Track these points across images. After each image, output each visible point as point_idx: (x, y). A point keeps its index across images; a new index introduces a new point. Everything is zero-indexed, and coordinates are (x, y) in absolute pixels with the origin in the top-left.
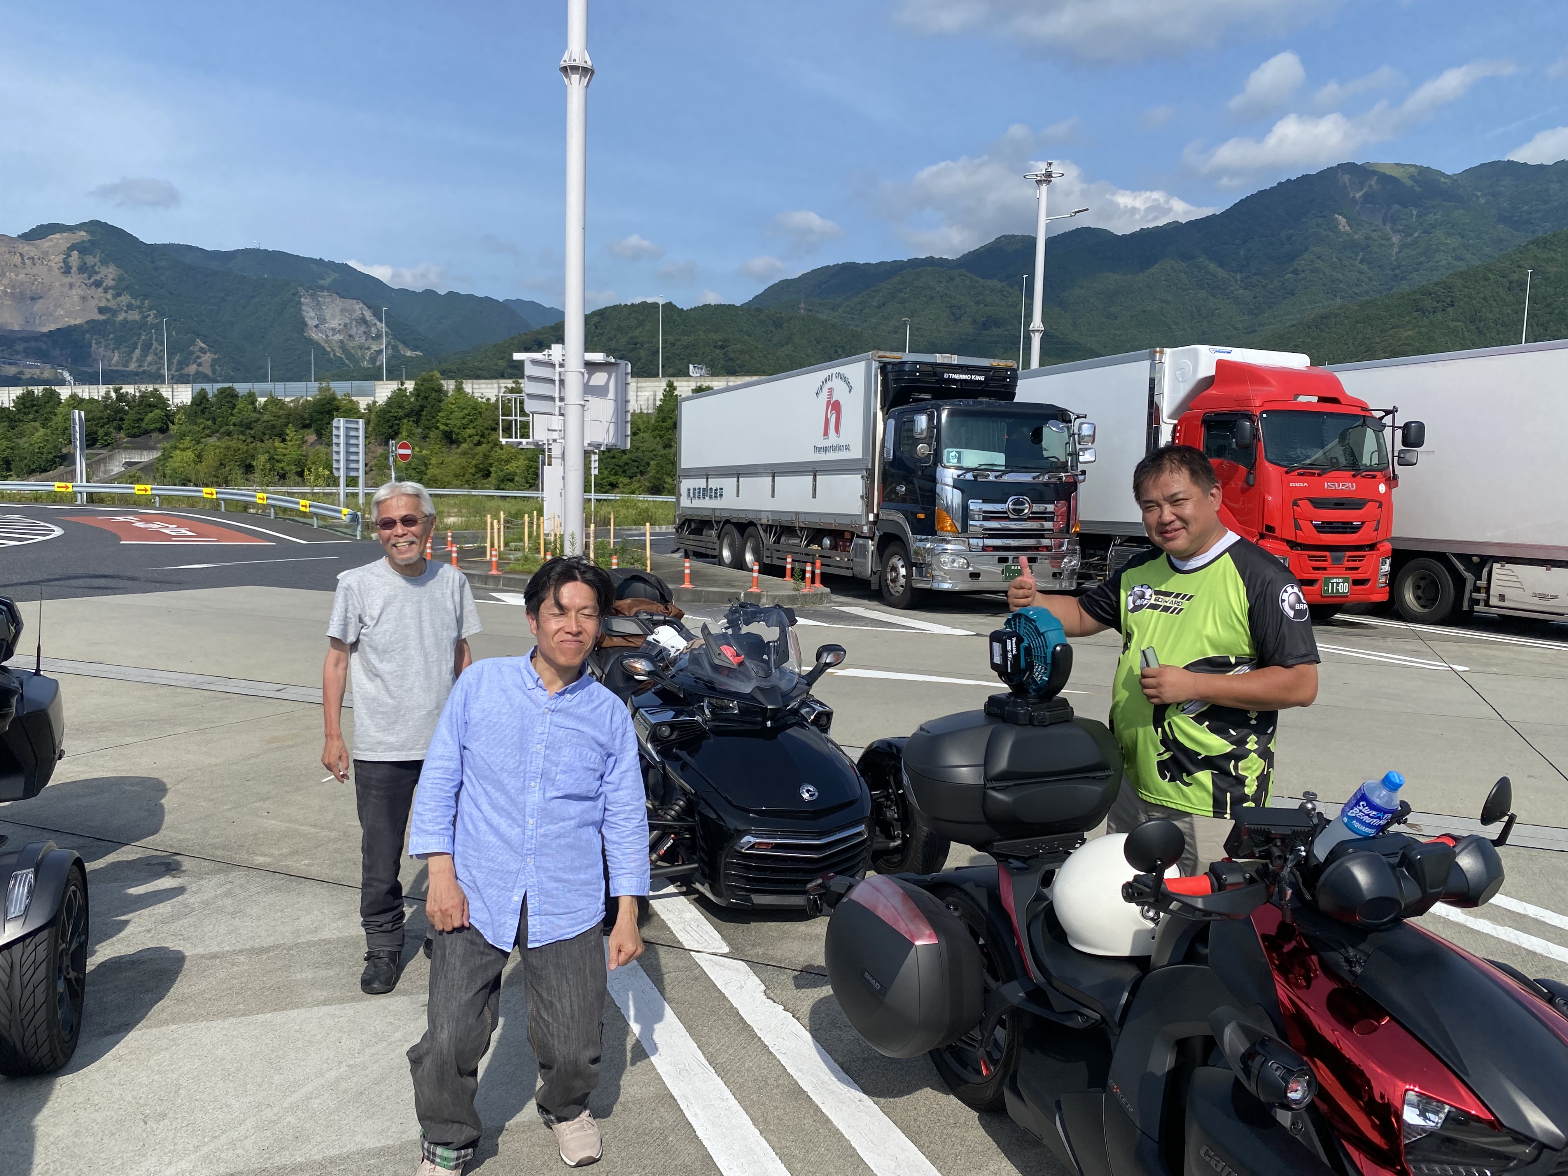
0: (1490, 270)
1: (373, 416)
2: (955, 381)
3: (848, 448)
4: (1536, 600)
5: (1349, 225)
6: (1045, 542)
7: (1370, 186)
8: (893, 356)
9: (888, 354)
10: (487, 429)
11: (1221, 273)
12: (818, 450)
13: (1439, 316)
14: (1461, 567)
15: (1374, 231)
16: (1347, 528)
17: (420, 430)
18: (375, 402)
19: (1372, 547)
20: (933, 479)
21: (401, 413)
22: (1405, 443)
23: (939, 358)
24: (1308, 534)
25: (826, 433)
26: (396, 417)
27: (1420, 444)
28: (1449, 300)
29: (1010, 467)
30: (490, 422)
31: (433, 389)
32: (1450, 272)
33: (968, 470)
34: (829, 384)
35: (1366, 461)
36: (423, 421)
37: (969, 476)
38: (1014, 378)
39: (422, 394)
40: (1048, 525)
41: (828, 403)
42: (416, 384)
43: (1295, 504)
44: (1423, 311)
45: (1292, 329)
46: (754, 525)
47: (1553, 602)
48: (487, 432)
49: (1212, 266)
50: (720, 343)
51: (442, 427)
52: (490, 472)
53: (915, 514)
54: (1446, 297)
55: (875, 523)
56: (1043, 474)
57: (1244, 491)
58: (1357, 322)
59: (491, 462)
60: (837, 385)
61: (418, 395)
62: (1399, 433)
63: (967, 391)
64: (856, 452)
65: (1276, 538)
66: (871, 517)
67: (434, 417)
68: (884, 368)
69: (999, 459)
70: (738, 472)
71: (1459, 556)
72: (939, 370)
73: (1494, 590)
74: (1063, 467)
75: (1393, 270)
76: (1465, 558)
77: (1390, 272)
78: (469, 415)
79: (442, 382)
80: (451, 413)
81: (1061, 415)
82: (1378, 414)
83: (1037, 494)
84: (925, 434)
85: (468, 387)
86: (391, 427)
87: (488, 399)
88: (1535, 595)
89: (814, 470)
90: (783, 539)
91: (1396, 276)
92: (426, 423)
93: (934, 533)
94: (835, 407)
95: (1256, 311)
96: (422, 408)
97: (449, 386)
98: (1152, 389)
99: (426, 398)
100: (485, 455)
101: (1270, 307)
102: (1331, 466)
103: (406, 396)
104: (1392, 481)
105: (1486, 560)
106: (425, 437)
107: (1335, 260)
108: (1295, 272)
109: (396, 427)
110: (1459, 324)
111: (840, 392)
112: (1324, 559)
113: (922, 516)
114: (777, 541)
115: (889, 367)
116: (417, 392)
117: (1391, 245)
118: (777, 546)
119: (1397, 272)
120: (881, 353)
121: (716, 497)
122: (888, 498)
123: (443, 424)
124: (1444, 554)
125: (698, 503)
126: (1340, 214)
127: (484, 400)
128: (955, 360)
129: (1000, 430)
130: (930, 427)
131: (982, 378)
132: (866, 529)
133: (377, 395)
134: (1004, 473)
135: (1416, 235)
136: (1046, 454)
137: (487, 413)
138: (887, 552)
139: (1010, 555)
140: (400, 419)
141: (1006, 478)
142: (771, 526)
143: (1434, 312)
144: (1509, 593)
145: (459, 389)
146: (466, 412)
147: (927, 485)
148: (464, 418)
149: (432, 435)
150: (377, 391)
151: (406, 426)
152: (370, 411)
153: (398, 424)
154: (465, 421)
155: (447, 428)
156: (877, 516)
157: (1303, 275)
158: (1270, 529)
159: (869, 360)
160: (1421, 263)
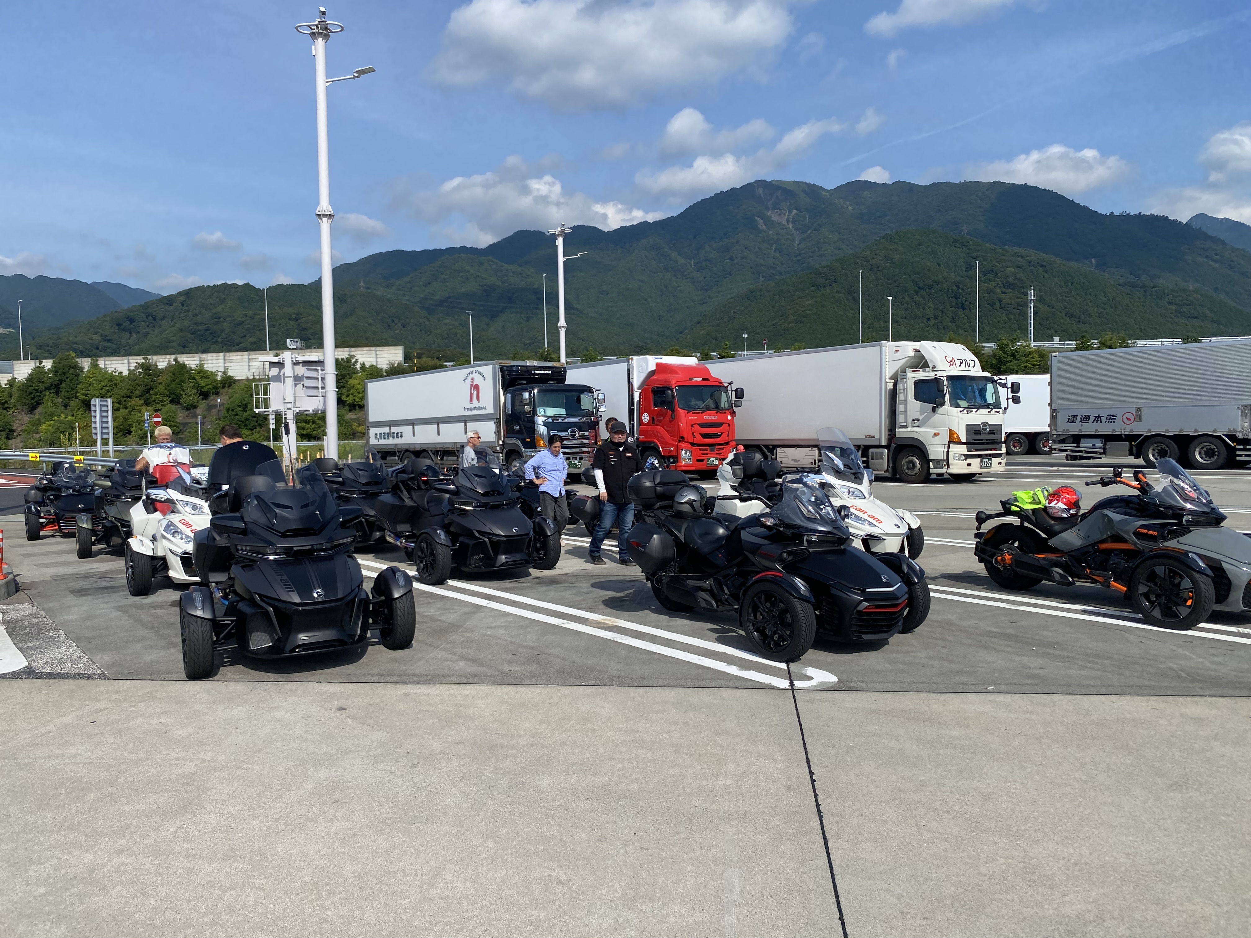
0: (858, 257)
1: (14, 390)
2: (537, 374)
3: (485, 408)
4: (793, 463)
5: (765, 225)
6: (584, 450)
7: (777, 197)
8: (506, 363)
9: (503, 362)
10: (123, 397)
11: (681, 260)
12: (467, 409)
13: (828, 289)
14: (766, 450)
15: (782, 229)
16: (717, 436)
17: (60, 400)
18: (14, 379)
19: (727, 443)
20: (533, 422)
21: (42, 387)
22: (736, 398)
23: (528, 363)
24: (699, 439)
25: (471, 400)
26: (37, 390)
27: (742, 398)
28: (833, 278)
29: (568, 415)
30: (126, 391)
31: (70, 366)
32: (834, 258)
33: (549, 417)
34: (471, 376)
35: (723, 406)
36: (63, 393)
37: (550, 420)
38: (565, 372)
39: (60, 371)
40: (586, 441)
41: (471, 386)
42: (54, 362)
43: (692, 426)
44: (818, 287)
45: (732, 300)
46: (427, 451)
47: (799, 463)
48: (123, 400)
49: (674, 255)
50: (294, 316)
51: (82, 397)
52: (131, 432)
53: (525, 439)
54: (832, 276)
55: (503, 445)
56: (583, 418)
57: (671, 422)
58: (774, 295)
59: (131, 423)
60: (477, 377)
61: (57, 372)
62: (734, 393)
63: (543, 379)
64: (490, 410)
65: (685, 442)
66: (501, 442)
67: (73, 389)
68: (502, 368)
69: (563, 411)
70: (413, 423)
71: (765, 446)
72: (529, 369)
73: (778, 459)
74: (592, 414)
75: (796, 256)
76: (767, 446)
77: (795, 259)
78: (106, 386)
79: (77, 360)
80: (90, 385)
81: (588, 390)
82: (726, 385)
83: (580, 427)
84: (528, 401)
85: (101, 363)
86: (33, 399)
87: (121, 373)
88: (793, 460)
89: (465, 420)
90: (445, 458)
91: (798, 261)
92: (66, 394)
93: (535, 448)
94: (477, 387)
95: (706, 288)
96: (61, 382)
97: (86, 363)
98: (629, 374)
99: (64, 373)
100: (124, 418)
101: (716, 285)
102: (707, 409)
103: (46, 373)
104: (733, 414)
105: (775, 447)
106: (66, 406)
107: (757, 250)
108: (731, 259)
109: (37, 399)
110: (841, 295)
111: (478, 380)
112: (706, 450)
113: (528, 440)
114: (442, 459)
115: (505, 368)
116: (55, 369)
117: (794, 239)
118: (442, 462)
119: (799, 258)
120: (500, 361)
121: (397, 437)
122: (509, 432)
123: (82, 394)
124: (759, 445)
125: (383, 442)
126: (758, 217)
127: (117, 374)
128: (535, 363)
129: (562, 397)
130: (530, 397)
131: (550, 372)
132: (498, 448)
133: (15, 372)
134: (566, 418)
135: (809, 232)
136: (583, 408)
137: (121, 384)
138: (511, 459)
139: (571, 456)
140: (41, 392)
141: (567, 420)
142: (438, 452)
143: (824, 287)
144: (784, 460)
145: (95, 365)
146: (103, 384)
147: (528, 425)
148: (102, 389)
149: (72, 403)
150: (16, 369)
151: (48, 397)
152: (11, 386)
153: (40, 396)
154: (103, 391)
155: (86, 398)
156: (503, 442)
157: (736, 261)
158: (683, 438)
159: (493, 364)
160: (813, 252)
